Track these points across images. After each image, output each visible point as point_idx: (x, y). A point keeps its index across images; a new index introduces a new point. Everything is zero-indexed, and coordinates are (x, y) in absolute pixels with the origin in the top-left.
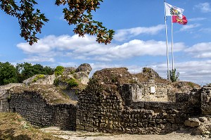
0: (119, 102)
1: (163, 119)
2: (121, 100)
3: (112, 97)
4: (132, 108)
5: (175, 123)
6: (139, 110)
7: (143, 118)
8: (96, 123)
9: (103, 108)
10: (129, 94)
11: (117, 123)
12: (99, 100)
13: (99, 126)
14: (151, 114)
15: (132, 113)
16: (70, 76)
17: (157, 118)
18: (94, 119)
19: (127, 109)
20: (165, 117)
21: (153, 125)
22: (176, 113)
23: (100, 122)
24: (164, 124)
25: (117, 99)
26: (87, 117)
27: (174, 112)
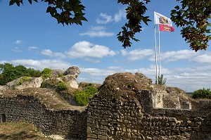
0: (138, 109)
1: (187, 127)
2: (140, 107)
3: (130, 103)
4: (153, 115)
5: (201, 131)
6: (161, 118)
7: (165, 125)
8: (111, 131)
9: (120, 115)
10: (150, 101)
11: (136, 131)
12: (115, 107)
13: (115, 134)
14: (175, 122)
15: (153, 121)
16: (59, 79)
17: (181, 126)
18: (109, 127)
19: (147, 116)
20: (189, 125)
21: (177, 133)
22: (201, 121)
23: (116, 130)
24: (188, 132)
25: (136, 106)
26: (100, 125)
27: (199, 120)
